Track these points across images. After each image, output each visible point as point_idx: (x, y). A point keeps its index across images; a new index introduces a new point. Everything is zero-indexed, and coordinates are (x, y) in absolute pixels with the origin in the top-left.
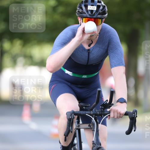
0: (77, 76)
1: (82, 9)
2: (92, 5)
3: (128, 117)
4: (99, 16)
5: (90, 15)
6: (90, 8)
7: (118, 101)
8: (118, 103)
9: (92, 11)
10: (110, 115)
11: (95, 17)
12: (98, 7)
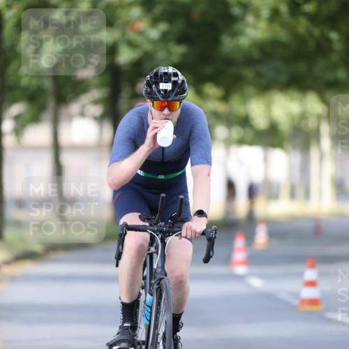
0: (149, 176)
1: (151, 88)
2: (165, 82)
3: (204, 237)
4: (176, 98)
5: (163, 97)
6: (163, 86)
7: (195, 215)
8: (196, 217)
9: (166, 91)
10: (181, 234)
11: (170, 99)
12: (175, 83)
